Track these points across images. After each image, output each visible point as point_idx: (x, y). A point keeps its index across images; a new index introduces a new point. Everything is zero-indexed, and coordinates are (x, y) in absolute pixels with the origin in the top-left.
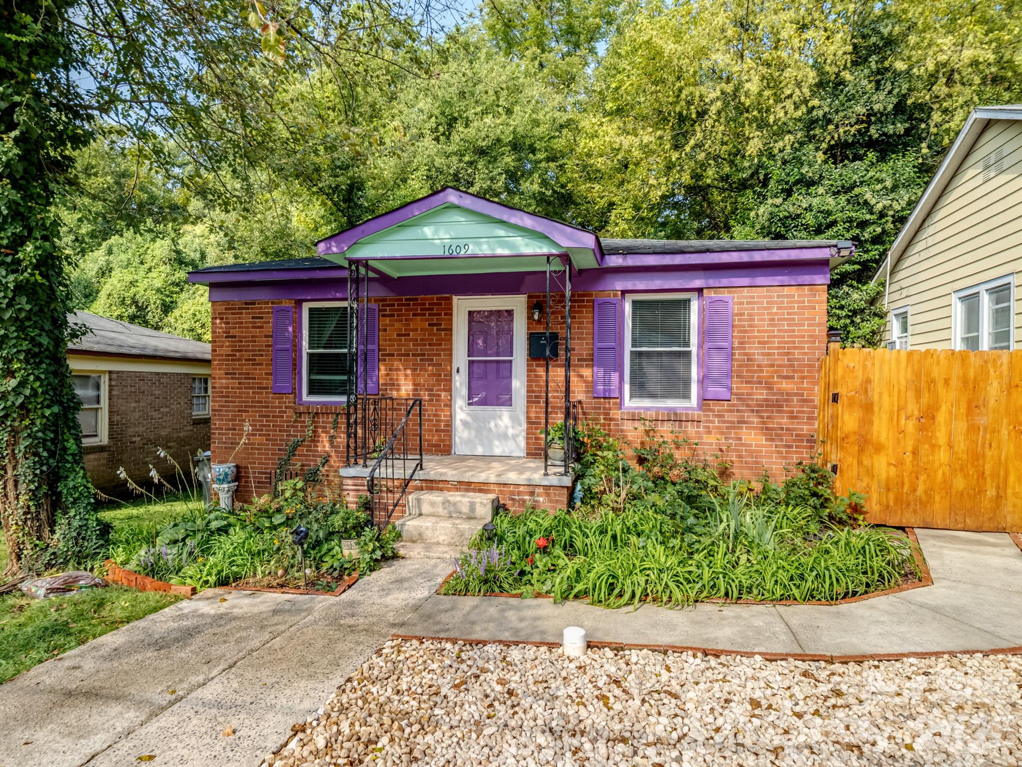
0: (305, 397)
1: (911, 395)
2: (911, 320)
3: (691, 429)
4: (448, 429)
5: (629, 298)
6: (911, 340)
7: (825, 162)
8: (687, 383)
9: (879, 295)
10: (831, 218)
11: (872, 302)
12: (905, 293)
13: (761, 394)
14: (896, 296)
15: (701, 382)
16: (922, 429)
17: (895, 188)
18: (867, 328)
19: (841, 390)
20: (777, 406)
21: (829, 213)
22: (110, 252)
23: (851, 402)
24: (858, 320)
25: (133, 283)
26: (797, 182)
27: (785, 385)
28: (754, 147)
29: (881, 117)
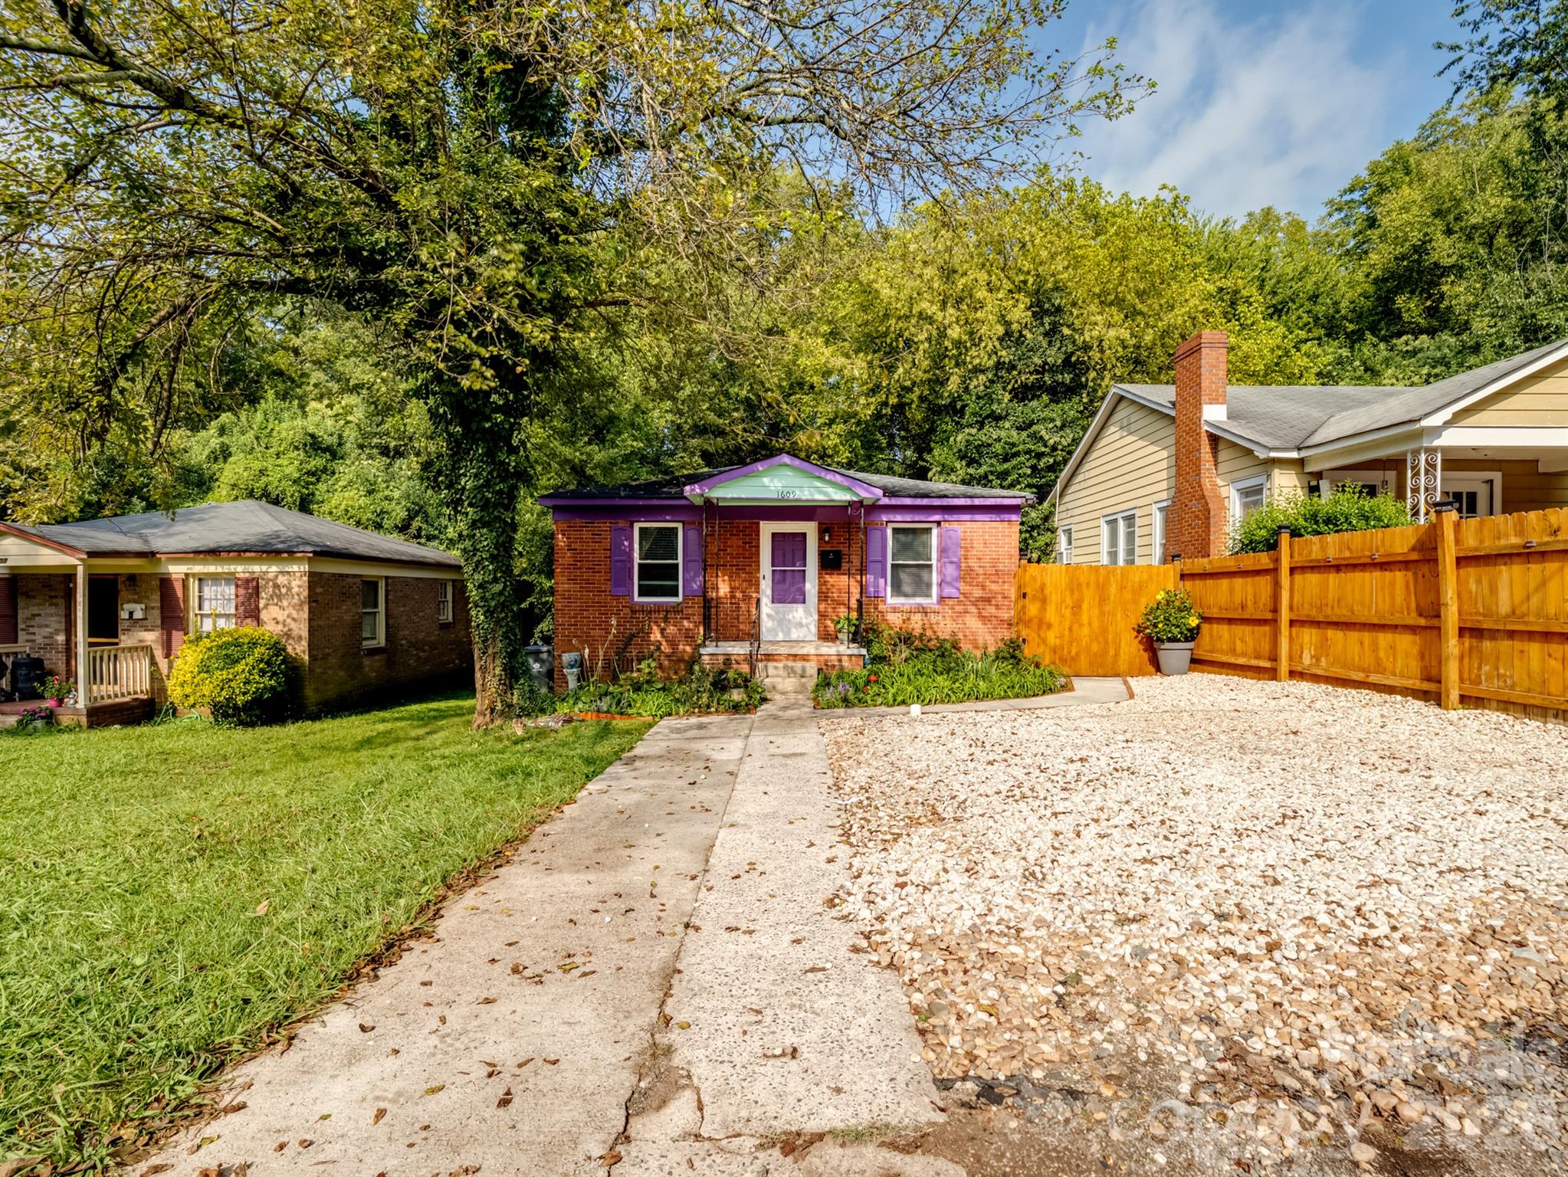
0: (637, 598)
1: (1068, 593)
2: (1074, 536)
3: (933, 618)
4: (756, 624)
5: (891, 526)
6: (1075, 552)
7: (1011, 401)
8: (929, 585)
9: (1052, 513)
10: (1015, 450)
11: (1046, 519)
12: (1070, 513)
13: (977, 593)
14: (1064, 515)
15: (940, 585)
16: (1074, 614)
17: (1062, 427)
18: (1042, 540)
19: (1028, 590)
20: (988, 600)
21: (1013, 445)
22: (222, 431)
23: (1034, 597)
24: (1035, 534)
25: (262, 472)
26: (988, 417)
27: (994, 587)
28: (953, 384)
29: (1053, 369)
